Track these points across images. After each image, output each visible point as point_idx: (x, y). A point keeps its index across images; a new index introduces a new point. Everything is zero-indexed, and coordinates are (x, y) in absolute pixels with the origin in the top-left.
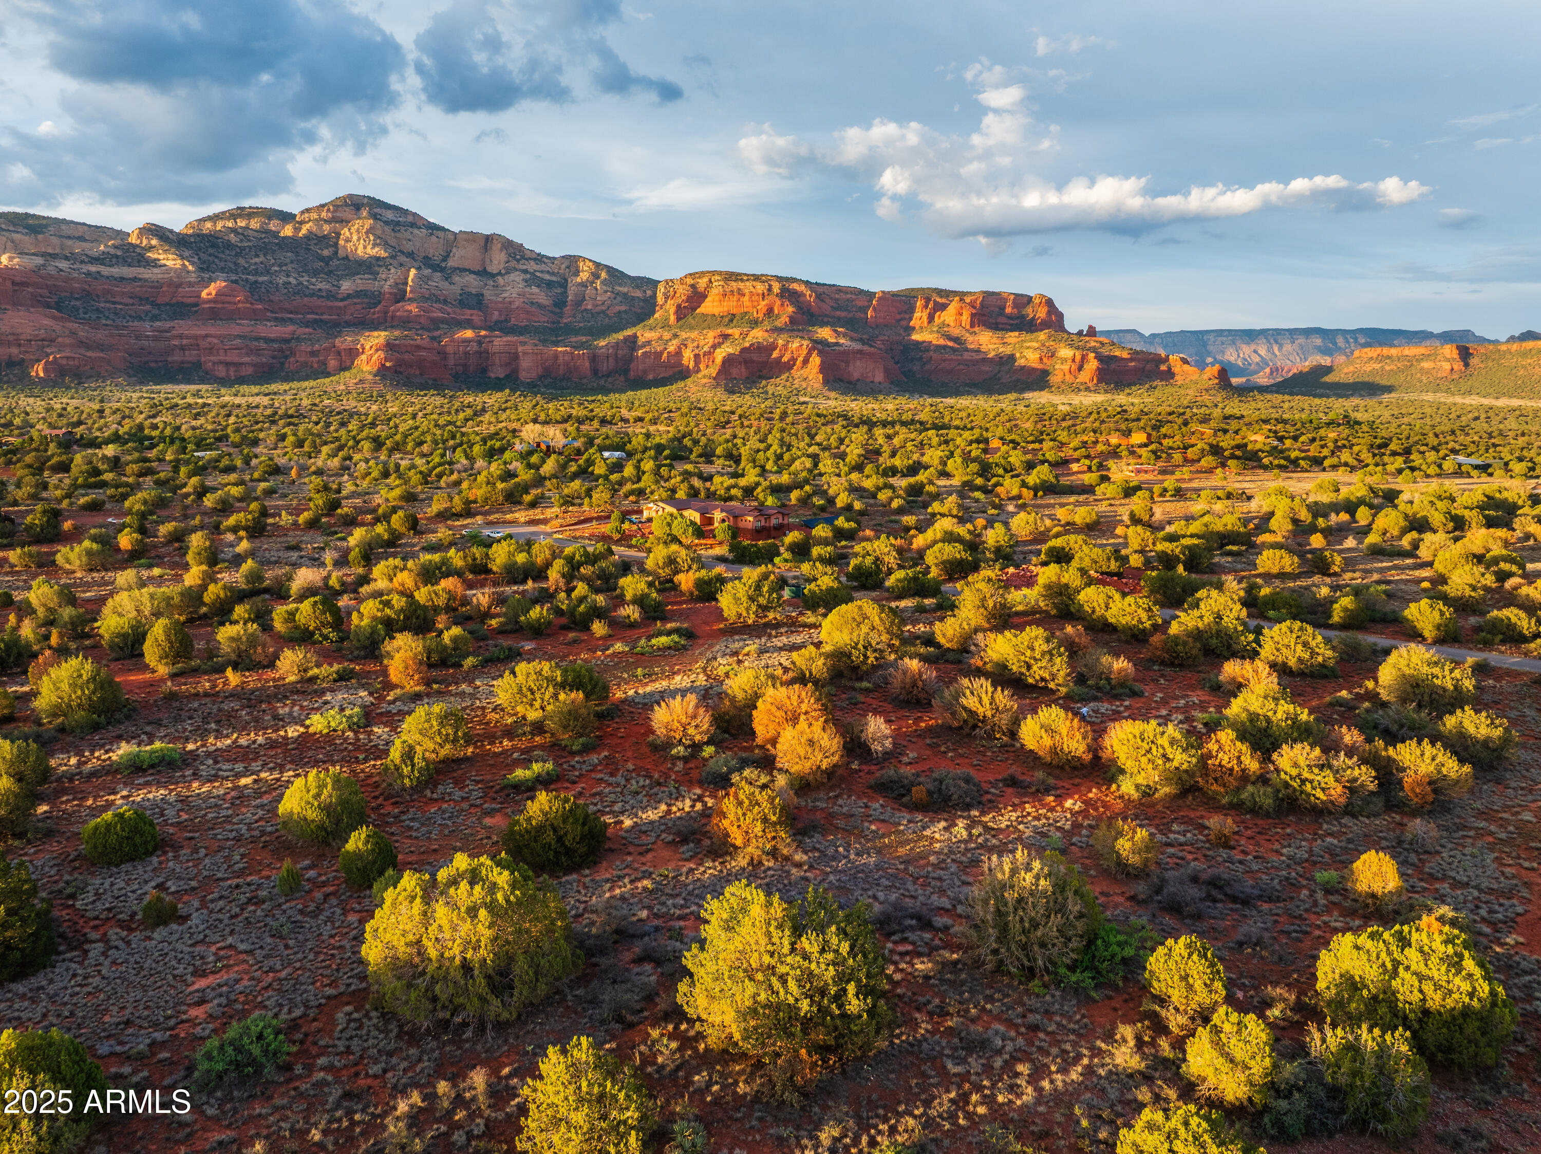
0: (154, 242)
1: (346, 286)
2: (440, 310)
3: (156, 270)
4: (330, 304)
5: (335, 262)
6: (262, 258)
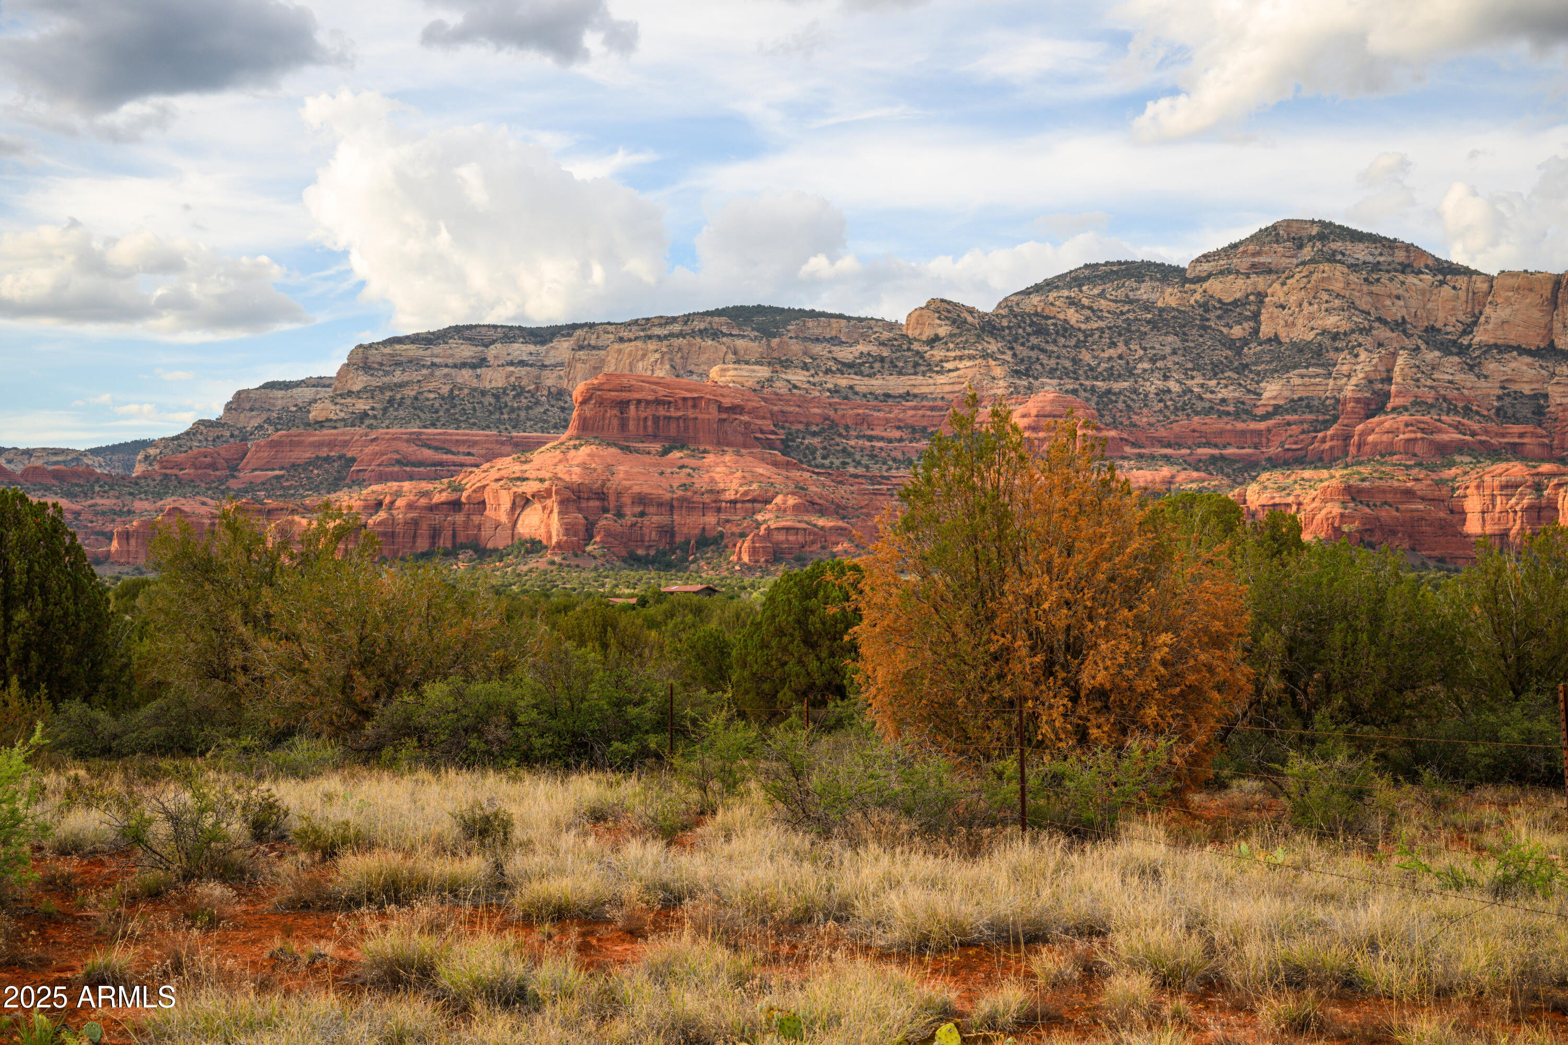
0: (943, 331)
1: (1272, 390)
2: (1457, 427)
3: (941, 379)
4: (1240, 426)
5: (1254, 348)
6: (1121, 348)
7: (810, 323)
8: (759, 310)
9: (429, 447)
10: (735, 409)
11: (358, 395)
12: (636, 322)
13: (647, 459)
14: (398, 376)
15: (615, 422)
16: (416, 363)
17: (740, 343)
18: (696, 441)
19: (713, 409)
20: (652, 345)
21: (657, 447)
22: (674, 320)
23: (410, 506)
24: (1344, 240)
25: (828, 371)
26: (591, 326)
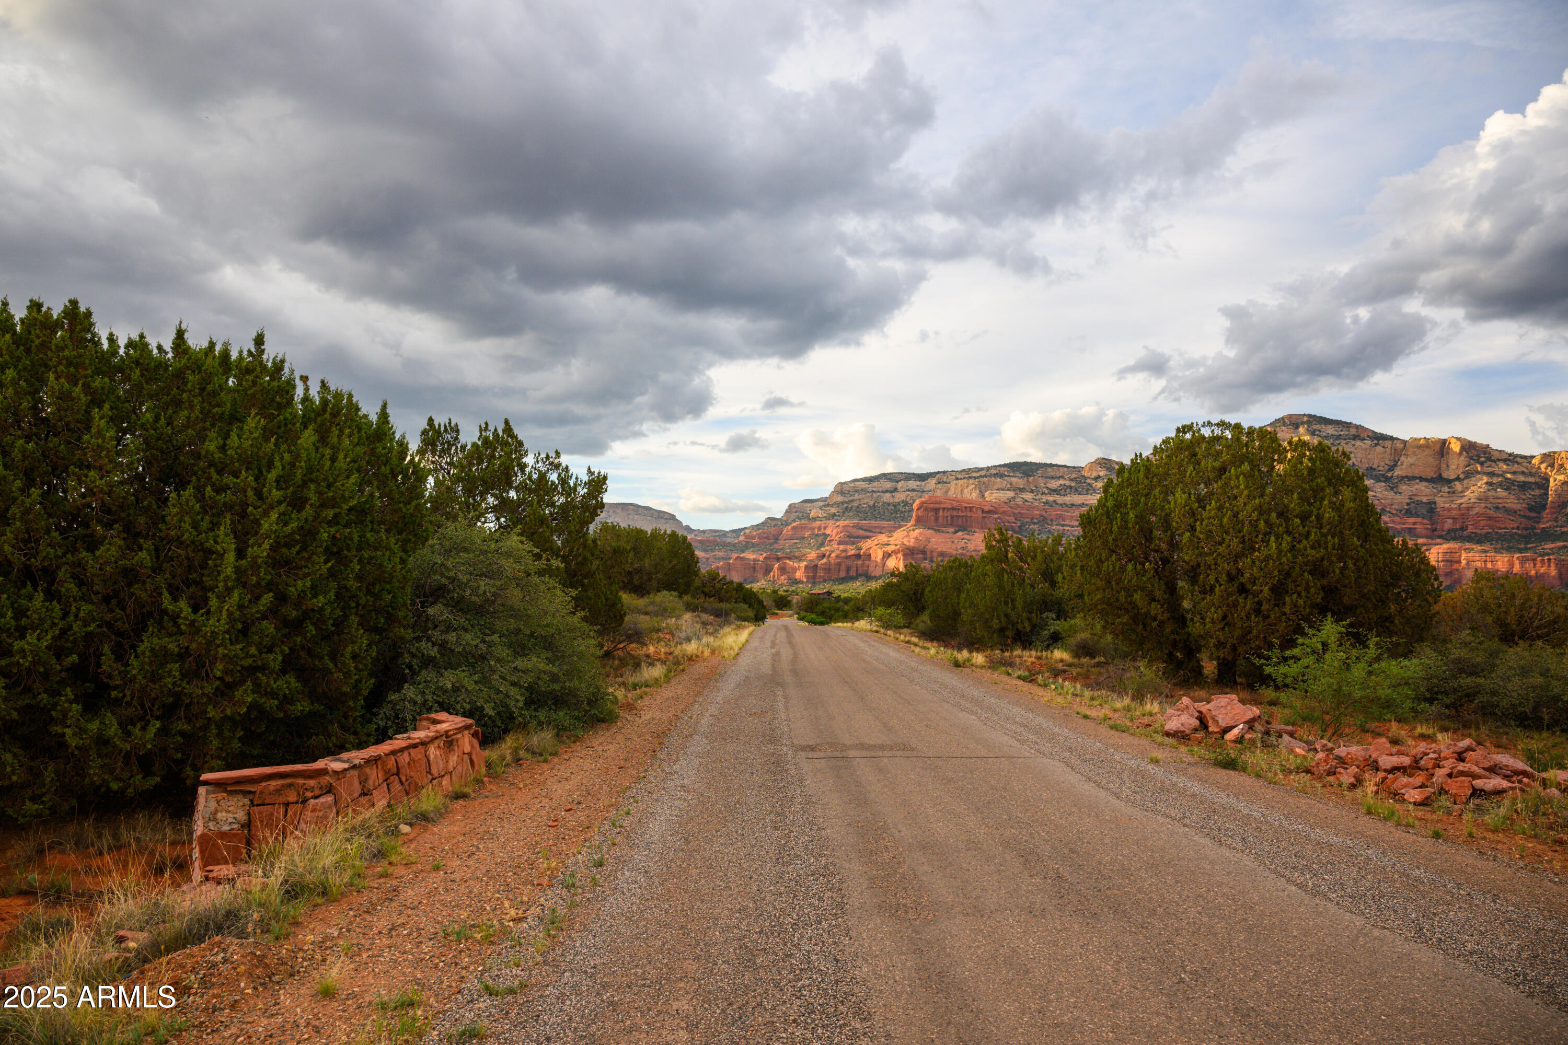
0: (1102, 473)
7: (1049, 470)
8: (1025, 463)
9: (862, 529)
10: (989, 512)
11: (832, 506)
12: (964, 471)
13: (947, 535)
14: (856, 496)
15: (933, 518)
16: (864, 491)
17: (1014, 480)
18: (971, 526)
19: (980, 512)
20: (971, 481)
21: (952, 530)
22: (982, 469)
23: (837, 557)
24: (1320, 424)
25: (1043, 493)
26: (944, 472)
